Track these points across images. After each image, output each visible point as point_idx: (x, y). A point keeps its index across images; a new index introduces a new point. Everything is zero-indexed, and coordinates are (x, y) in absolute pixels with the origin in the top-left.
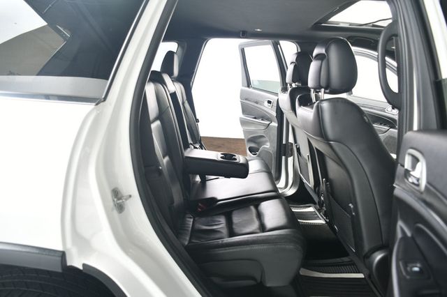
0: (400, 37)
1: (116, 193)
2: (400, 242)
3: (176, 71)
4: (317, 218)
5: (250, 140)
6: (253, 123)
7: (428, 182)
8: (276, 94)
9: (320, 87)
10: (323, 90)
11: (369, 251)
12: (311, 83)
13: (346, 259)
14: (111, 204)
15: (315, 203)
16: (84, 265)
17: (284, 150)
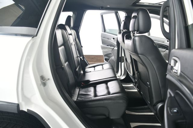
0: (170, 7)
1: (42, 78)
2: (168, 99)
3: (72, 25)
4: (134, 89)
5: (105, 55)
6: (106, 48)
7: (181, 71)
8: (116, 35)
9: (135, 31)
10: (136, 32)
11: (156, 103)
12: (131, 29)
13: (146, 107)
14: (40, 82)
15: (133, 83)
16: (28, 110)
17: (120, 59)
